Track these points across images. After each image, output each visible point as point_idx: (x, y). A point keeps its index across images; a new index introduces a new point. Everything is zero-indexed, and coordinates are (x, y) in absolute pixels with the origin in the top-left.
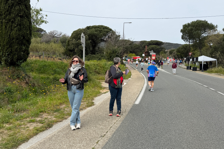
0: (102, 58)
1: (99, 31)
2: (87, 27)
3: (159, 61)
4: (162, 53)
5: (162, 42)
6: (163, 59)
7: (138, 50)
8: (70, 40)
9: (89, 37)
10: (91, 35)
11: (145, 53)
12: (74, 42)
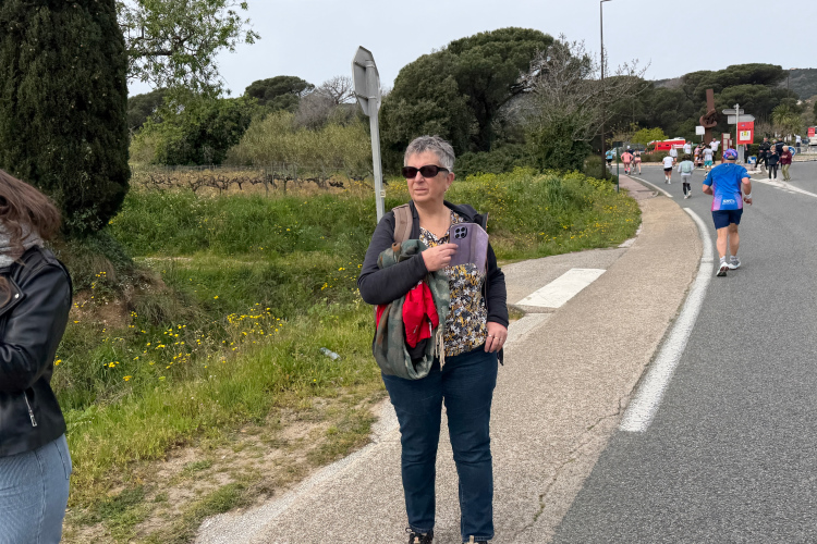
0: (516, 160)
1: (501, 51)
2: (453, 43)
3: (773, 150)
4: (783, 113)
5: (780, 67)
6: (790, 138)
7: (674, 111)
8: (390, 103)
9: (460, 84)
10: (467, 72)
11: (708, 120)
12: (402, 112)
